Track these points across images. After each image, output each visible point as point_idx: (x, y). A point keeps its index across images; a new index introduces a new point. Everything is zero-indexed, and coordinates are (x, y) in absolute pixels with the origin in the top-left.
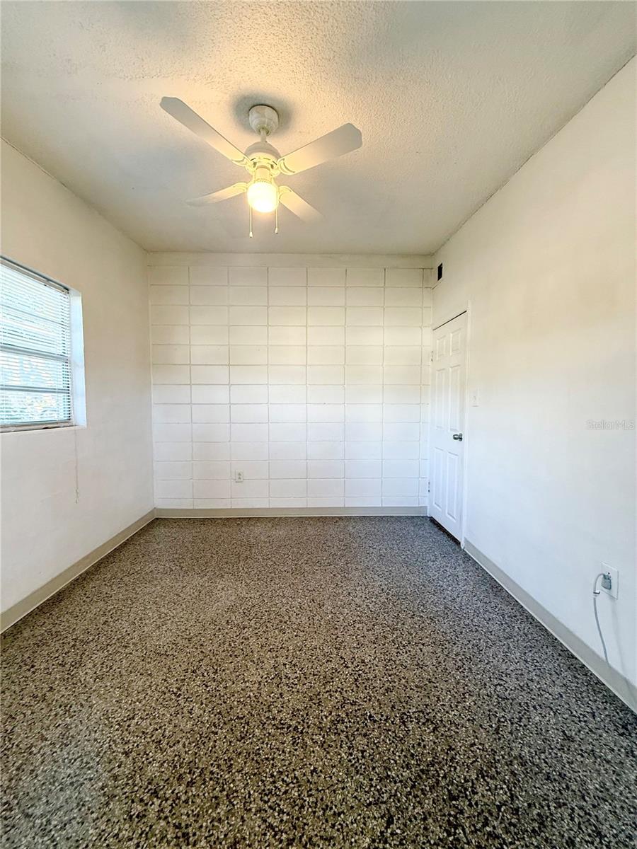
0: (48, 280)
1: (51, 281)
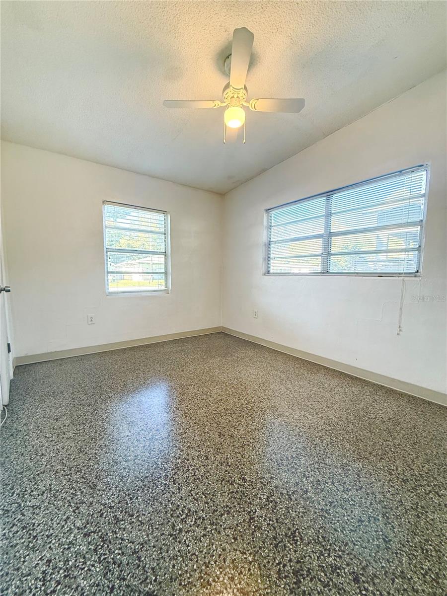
0: (401, 172)
1: (403, 171)
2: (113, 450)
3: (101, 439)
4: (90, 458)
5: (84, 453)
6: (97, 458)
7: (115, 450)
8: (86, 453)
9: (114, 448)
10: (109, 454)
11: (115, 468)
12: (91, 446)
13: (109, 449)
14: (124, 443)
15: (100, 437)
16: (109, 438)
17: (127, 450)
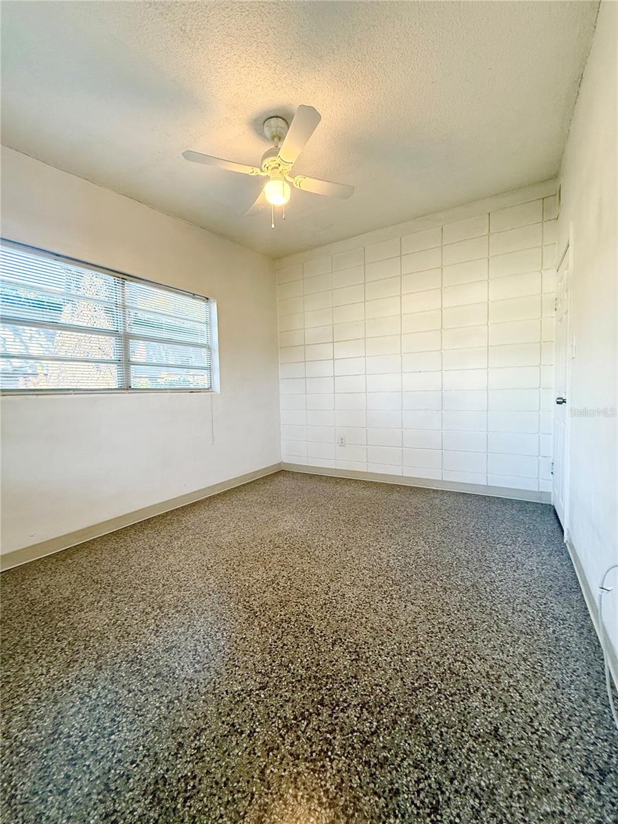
2: (439, 601)
3: (443, 623)
4: (466, 610)
5: (470, 621)
6: (460, 605)
7: (437, 600)
8: (468, 619)
9: (436, 602)
10: (446, 600)
11: (449, 586)
12: (458, 622)
13: (442, 605)
14: (423, 600)
15: (442, 626)
16: (433, 616)
17: (427, 592)
